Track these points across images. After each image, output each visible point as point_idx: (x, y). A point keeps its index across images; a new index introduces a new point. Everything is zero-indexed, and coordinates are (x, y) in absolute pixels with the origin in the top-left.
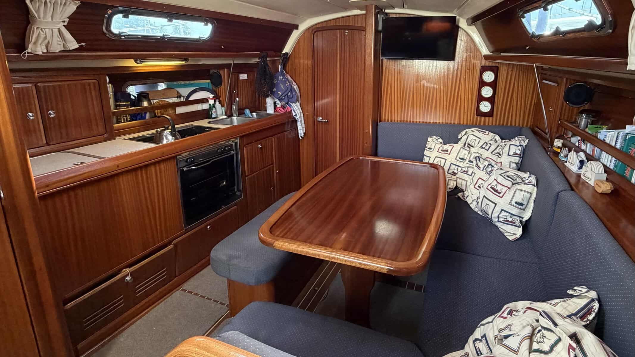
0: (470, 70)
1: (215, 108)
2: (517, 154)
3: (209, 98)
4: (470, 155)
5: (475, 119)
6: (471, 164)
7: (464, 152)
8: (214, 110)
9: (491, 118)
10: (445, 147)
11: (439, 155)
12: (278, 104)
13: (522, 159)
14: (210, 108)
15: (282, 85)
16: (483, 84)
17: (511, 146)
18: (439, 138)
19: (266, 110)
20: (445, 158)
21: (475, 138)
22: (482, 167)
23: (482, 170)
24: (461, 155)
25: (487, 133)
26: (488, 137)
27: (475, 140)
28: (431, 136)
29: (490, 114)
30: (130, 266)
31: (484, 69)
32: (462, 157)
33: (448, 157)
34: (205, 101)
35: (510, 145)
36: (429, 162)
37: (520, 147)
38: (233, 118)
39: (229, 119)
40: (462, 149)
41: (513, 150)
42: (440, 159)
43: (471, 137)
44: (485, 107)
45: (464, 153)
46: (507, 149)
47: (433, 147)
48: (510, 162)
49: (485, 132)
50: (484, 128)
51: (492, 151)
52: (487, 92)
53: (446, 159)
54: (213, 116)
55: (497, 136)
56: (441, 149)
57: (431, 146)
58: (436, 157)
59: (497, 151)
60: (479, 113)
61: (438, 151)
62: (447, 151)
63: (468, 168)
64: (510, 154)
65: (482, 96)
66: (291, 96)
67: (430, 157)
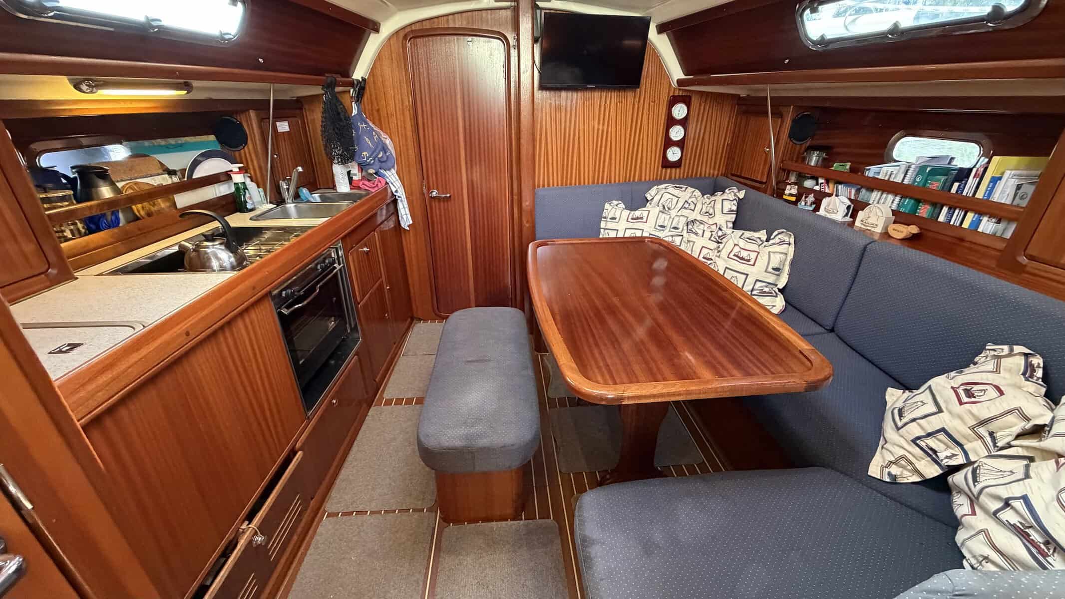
0: (654, 102)
1: (247, 189)
2: (733, 211)
3: (231, 171)
4: (671, 220)
5: (659, 172)
6: (677, 231)
7: (663, 218)
8: (247, 195)
9: (678, 170)
10: (637, 213)
11: (630, 225)
12: (355, 175)
13: (736, 216)
15: (367, 139)
16: (671, 122)
17: (725, 202)
18: (620, 202)
20: (640, 228)
21: (671, 196)
22: (700, 232)
23: (701, 235)
24: (660, 222)
25: (684, 189)
26: (688, 193)
27: (672, 199)
28: (610, 200)
29: (677, 164)
31: (674, 101)
32: (661, 224)
33: (644, 226)
34: (226, 177)
35: (723, 200)
36: (618, 236)
37: (735, 202)
38: (288, 206)
39: (279, 209)
40: (661, 214)
41: (728, 206)
42: (633, 231)
43: (667, 196)
44: (674, 154)
45: (664, 219)
46: (718, 206)
47: (617, 216)
48: (727, 221)
49: (681, 188)
50: (678, 182)
51: (699, 210)
52: (677, 133)
53: (643, 230)
55: (697, 191)
56: (630, 217)
57: (614, 214)
58: (626, 229)
59: (704, 210)
60: (666, 164)
61: (627, 221)
62: (642, 218)
63: (672, 236)
64: (725, 212)
65: (670, 139)
66: (385, 158)
67: (617, 230)
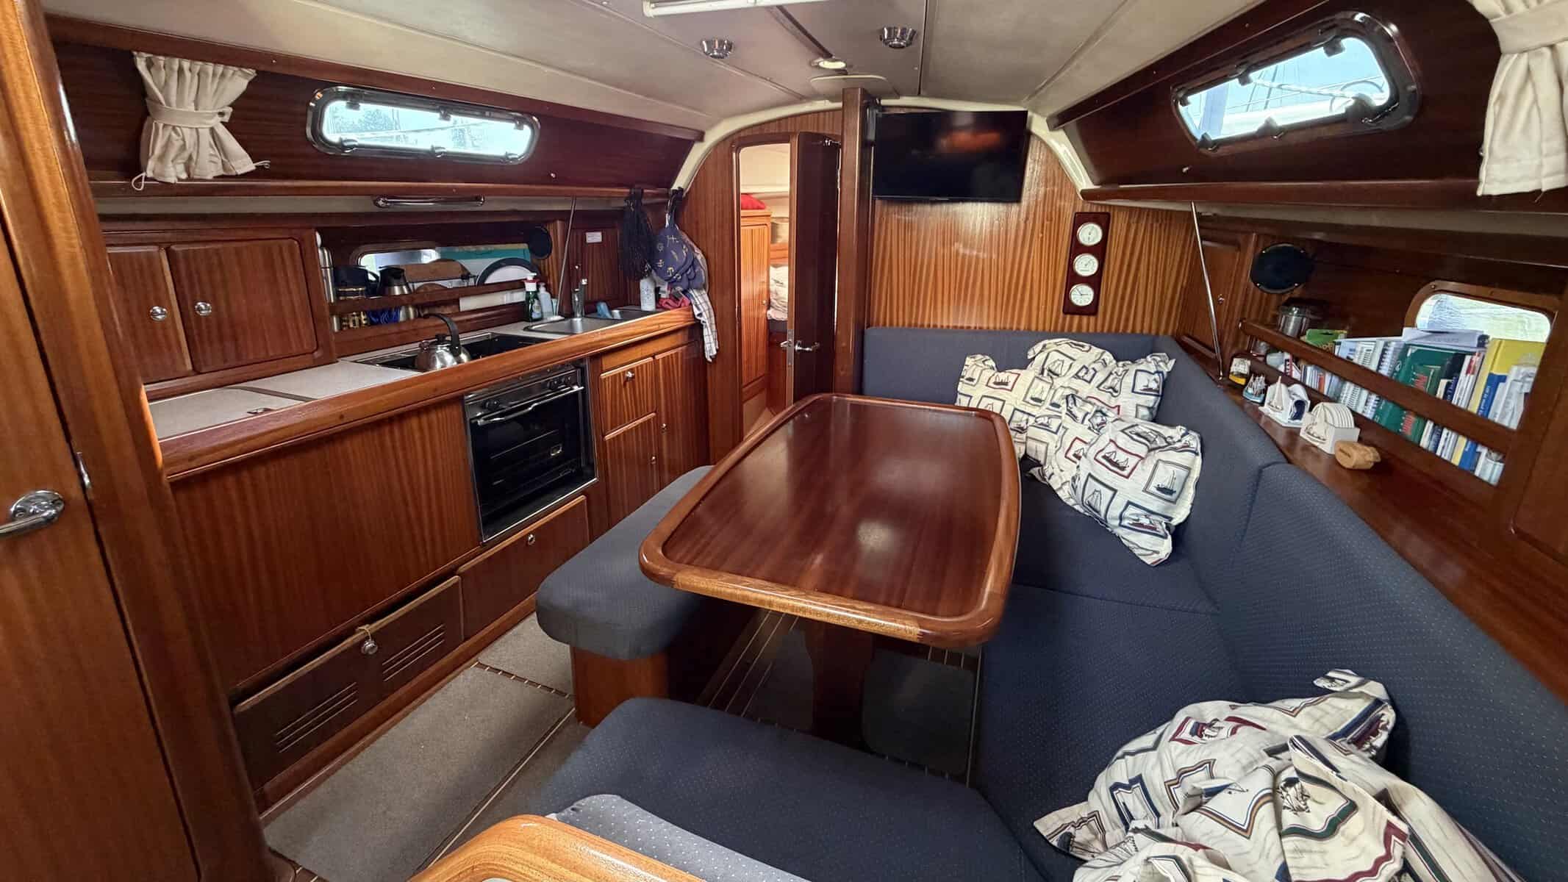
0: (1051, 220)
1: (538, 299)
2: (1151, 390)
3: (526, 279)
4: (1052, 392)
5: (1060, 320)
6: (1057, 409)
7: (1040, 387)
8: (536, 304)
9: (1092, 319)
10: (1003, 376)
11: (988, 391)
12: (664, 292)
13: (1161, 400)
14: (528, 299)
15: (674, 253)
16: (1077, 249)
17: (1139, 373)
18: (988, 357)
19: (639, 305)
20: (1001, 397)
21: (1064, 358)
22: (1080, 416)
23: (1080, 421)
24: (1035, 392)
25: (1087, 348)
26: (1089, 355)
27: (1063, 362)
28: (973, 354)
29: (1091, 310)
30: (370, 620)
31: (1080, 219)
32: (1037, 396)
33: (1009, 397)
34: (519, 285)
35: (1137, 371)
36: (970, 406)
37: (1156, 376)
38: (575, 319)
39: (566, 322)
40: (1036, 381)
41: (1143, 381)
42: (991, 401)
43: (1055, 356)
44: (1082, 296)
45: (1040, 389)
46: (1128, 380)
47: (976, 377)
48: (1137, 405)
49: (1083, 346)
50: (1079, 337)
51: (1099, 383)
52: (1087, 265)
53: (1004, 401)
54: (535, 316)
55: (1107, 353)
56: (993, 380)
57: (972, 374)
58: (985, 396)
59: (1108, 384)
60: (1071, 309)
61: (987, 385)
62: (1006, 384)
63: (1050, 417)
64: (1137, 389)
65: (1076, 275)
66: (693, 274)
67: (971, 397)
